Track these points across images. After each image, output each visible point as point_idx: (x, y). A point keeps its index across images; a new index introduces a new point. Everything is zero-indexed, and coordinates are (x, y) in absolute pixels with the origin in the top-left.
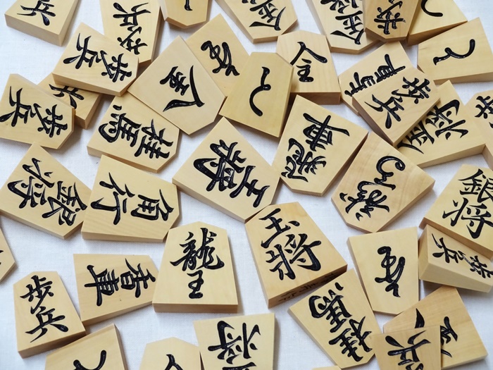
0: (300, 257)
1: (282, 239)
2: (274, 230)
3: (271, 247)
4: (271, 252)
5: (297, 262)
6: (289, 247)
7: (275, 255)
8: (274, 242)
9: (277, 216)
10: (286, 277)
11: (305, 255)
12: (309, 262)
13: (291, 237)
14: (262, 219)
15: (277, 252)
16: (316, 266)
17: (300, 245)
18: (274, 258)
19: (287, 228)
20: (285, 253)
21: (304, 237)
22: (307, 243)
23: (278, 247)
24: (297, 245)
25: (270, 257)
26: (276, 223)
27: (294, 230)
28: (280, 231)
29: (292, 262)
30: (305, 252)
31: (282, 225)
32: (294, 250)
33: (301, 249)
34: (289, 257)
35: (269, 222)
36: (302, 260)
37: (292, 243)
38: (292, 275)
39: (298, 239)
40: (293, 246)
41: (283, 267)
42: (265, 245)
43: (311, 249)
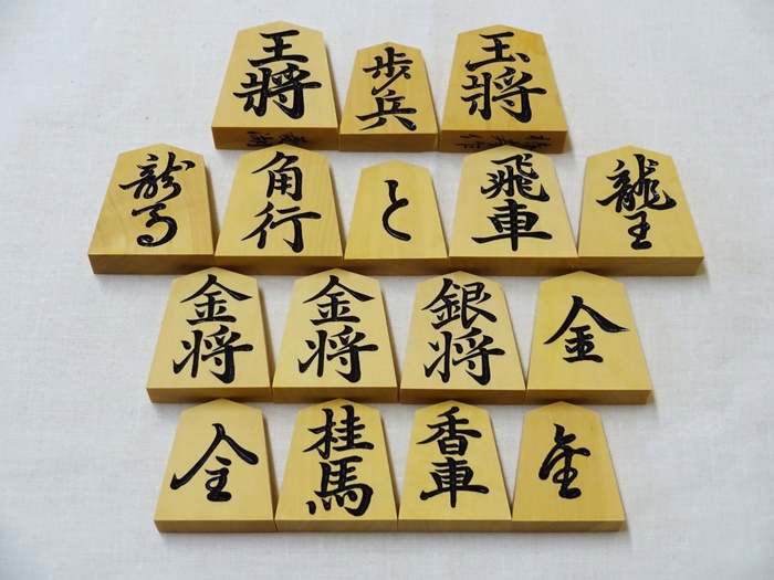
0: (508, 98)
1: (497, 69)
2: (492, 55)
3: (478, 73)
4: (474, 78)
5: (501, 102)
6: (501, 81)
7: (478, 83)
8: (485, 69)
9: (504, 41)
10: (477, 113)
11: (517, 99)
12: (518, 108)
13: (510, 71)
14: (484, 36)
15: (481, 81)
16: (525, 115)
17: (516, 85)
18: (475, 85)
19: (511, 59)
20: (492, 86)
21: (527, 77)
22: (527, 85)
23: (487, 76)
24: (513, 83)
25: (469, 82)
26: (499, 48)
27: (519, 66)
28: (499, 58)
29: (495, 99)
30: (519, 96)
31: (505, 53)
32: (505, 87)
33: (516, 89)
34: (494, 92)
35: (491, 43)
36: (510, 103)
37: (508, 78)
38: (486, 114)
39: (518, 77)
40: (507, 82)
41: (480, 102)
42: (471, 67)
43: (530, 94)
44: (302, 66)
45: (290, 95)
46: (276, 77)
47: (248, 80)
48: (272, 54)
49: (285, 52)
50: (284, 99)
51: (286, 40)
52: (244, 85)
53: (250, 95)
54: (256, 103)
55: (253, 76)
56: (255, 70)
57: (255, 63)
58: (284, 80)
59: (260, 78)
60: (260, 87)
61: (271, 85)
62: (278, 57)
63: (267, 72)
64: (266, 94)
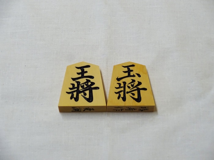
0: (133, 92)
1: (128, 80)
2: (127, 74)
3: (121, 82)
4: (120, 84)
5: (130, 94)
6: (130, 85)
7: (121, 86)
8: (124, 80)
9: (131, 68)
10: (121, 98)
11: (136, 92)
12: (136, 97)
13: (133, 81)
14: (123, 67)
15: (122, 85)
16: (139, 100)
17: (136, 87)
18: (120, 87)
19: (134, 76)
20: (126, 87)
21: (140, 83)
22: (140, 87)
23: (125, 83)
24: (134, 86)
25: (118, 86)
26: (129, 71)
27: (137, 79)
28: (129, 76)
29: (128, 93)
31: (132, 74)
32: (131, 87)
33: (135, 88)
34: (127, 90)
35: (126, 69)
36: (133, 94)
37: (132, 84)
38: (124, 99)
39: (136, 83)
40: (132, 86)
41: (122, 94)
42: (118, 79)
43: (141, 91)
44: (92, 80)
45: (87, 92)
46: (82, 85)
47: (71, 87)
48: (80, 76)
49: (85, 75)
50: (85, 94)
51: (86, 69)
52: (70, 89)
53: (72, 93)
54: (75, 96)
55: (73, 85)
56: (74, 82)
57: (74, 79)
58: (85, 86)
59: (76, 86)
60: (76, 89)
61: (80, 88)
62: (83, 77)
63: (78, 83)
64: (78, 92)
